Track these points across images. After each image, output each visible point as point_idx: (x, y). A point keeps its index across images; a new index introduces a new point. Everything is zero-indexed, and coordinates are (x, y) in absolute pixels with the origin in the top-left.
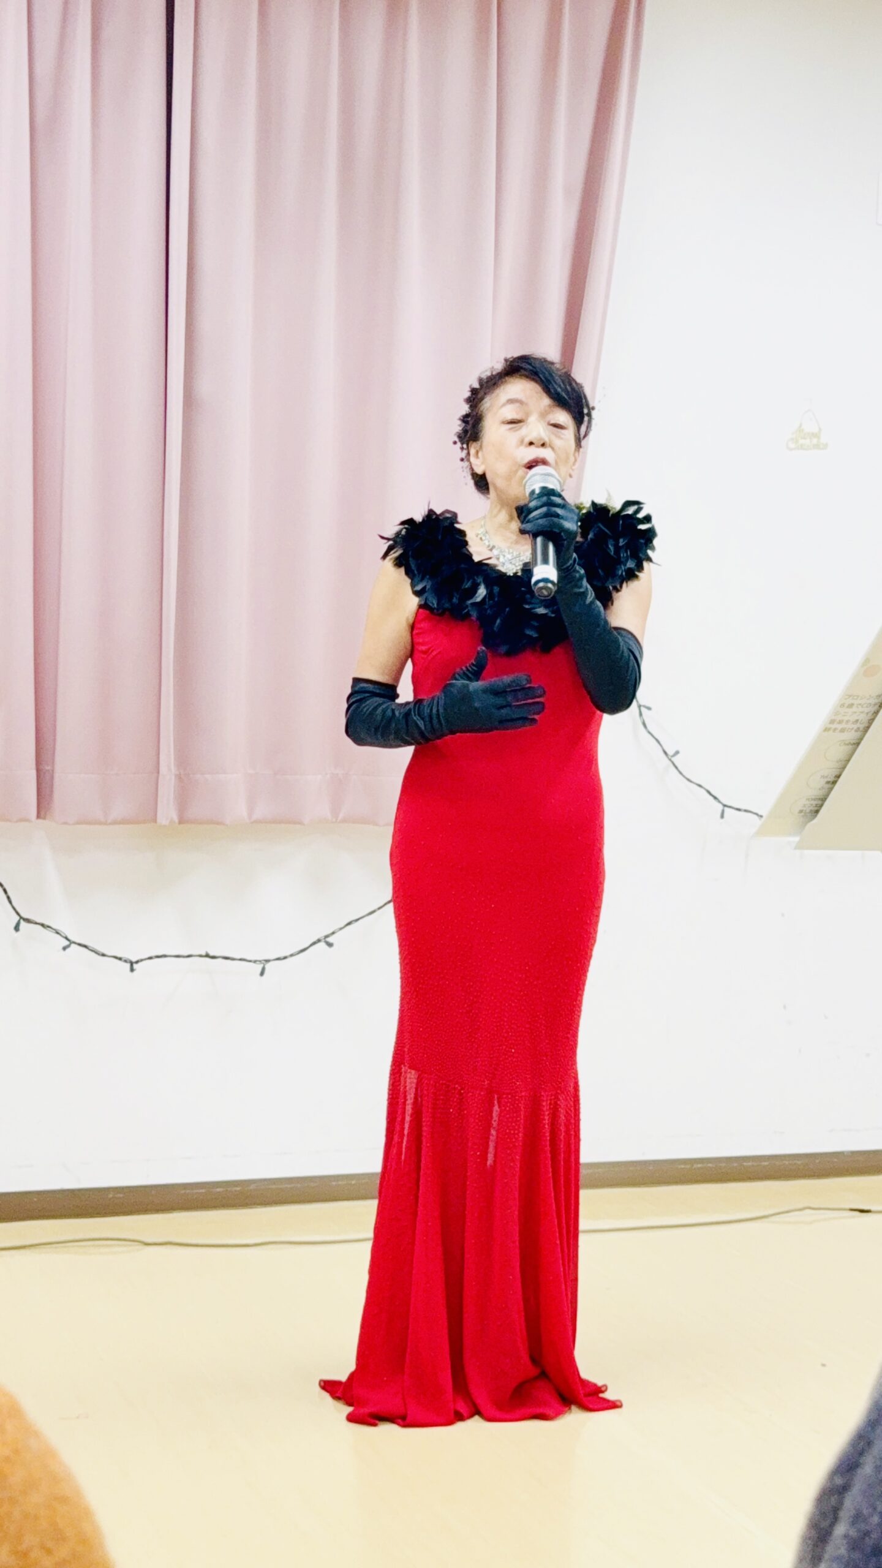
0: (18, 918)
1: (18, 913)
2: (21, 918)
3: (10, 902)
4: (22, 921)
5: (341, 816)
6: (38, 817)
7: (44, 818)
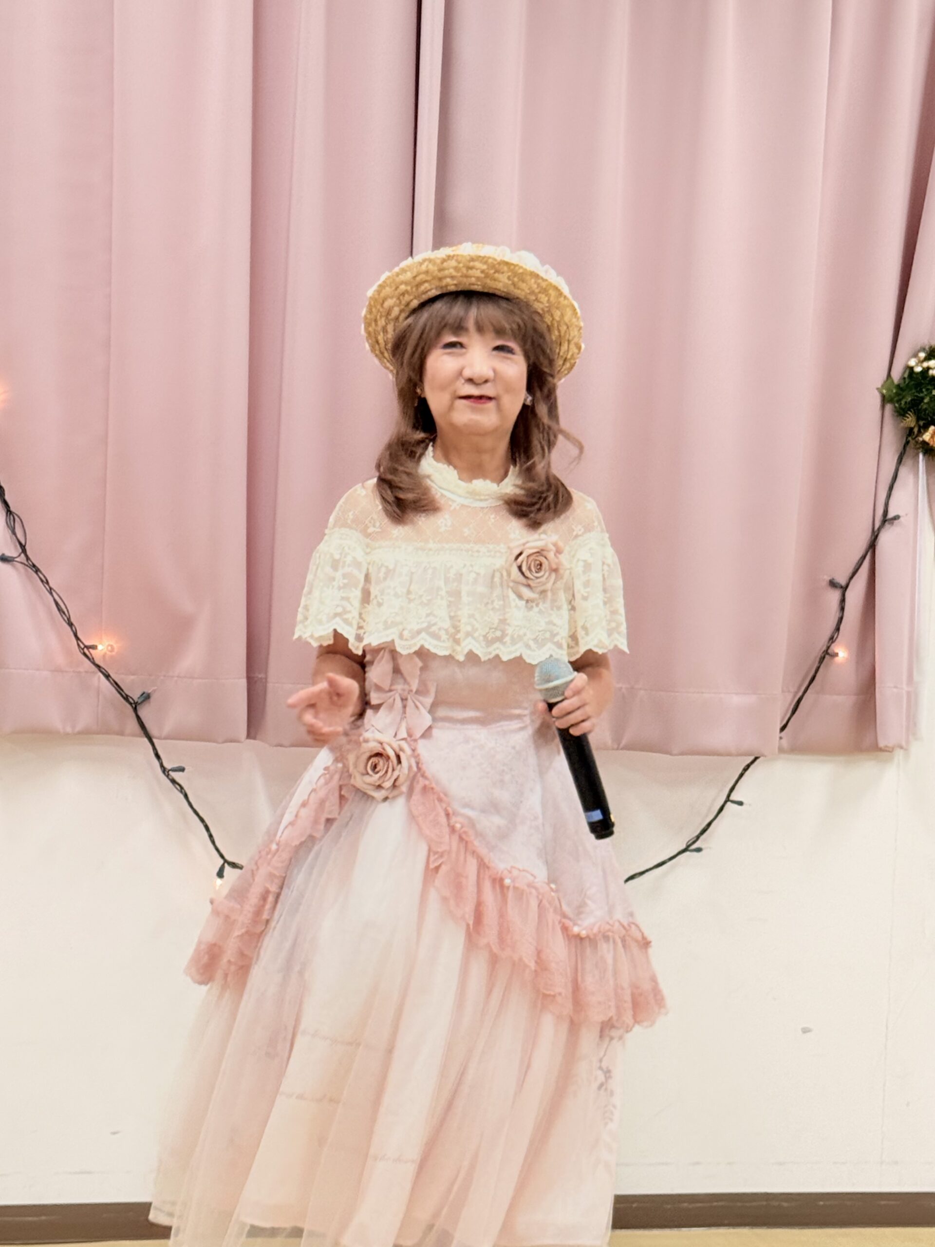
0: (221, 861)
1: (222, 856)
2: (226, 861)
3: (213, 842)
4: (226, 865)
5: (624, 742)
6: (249, 736)
7: (254, 738)
